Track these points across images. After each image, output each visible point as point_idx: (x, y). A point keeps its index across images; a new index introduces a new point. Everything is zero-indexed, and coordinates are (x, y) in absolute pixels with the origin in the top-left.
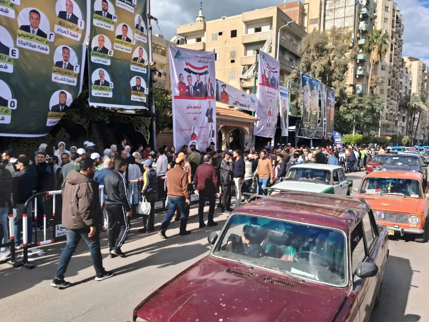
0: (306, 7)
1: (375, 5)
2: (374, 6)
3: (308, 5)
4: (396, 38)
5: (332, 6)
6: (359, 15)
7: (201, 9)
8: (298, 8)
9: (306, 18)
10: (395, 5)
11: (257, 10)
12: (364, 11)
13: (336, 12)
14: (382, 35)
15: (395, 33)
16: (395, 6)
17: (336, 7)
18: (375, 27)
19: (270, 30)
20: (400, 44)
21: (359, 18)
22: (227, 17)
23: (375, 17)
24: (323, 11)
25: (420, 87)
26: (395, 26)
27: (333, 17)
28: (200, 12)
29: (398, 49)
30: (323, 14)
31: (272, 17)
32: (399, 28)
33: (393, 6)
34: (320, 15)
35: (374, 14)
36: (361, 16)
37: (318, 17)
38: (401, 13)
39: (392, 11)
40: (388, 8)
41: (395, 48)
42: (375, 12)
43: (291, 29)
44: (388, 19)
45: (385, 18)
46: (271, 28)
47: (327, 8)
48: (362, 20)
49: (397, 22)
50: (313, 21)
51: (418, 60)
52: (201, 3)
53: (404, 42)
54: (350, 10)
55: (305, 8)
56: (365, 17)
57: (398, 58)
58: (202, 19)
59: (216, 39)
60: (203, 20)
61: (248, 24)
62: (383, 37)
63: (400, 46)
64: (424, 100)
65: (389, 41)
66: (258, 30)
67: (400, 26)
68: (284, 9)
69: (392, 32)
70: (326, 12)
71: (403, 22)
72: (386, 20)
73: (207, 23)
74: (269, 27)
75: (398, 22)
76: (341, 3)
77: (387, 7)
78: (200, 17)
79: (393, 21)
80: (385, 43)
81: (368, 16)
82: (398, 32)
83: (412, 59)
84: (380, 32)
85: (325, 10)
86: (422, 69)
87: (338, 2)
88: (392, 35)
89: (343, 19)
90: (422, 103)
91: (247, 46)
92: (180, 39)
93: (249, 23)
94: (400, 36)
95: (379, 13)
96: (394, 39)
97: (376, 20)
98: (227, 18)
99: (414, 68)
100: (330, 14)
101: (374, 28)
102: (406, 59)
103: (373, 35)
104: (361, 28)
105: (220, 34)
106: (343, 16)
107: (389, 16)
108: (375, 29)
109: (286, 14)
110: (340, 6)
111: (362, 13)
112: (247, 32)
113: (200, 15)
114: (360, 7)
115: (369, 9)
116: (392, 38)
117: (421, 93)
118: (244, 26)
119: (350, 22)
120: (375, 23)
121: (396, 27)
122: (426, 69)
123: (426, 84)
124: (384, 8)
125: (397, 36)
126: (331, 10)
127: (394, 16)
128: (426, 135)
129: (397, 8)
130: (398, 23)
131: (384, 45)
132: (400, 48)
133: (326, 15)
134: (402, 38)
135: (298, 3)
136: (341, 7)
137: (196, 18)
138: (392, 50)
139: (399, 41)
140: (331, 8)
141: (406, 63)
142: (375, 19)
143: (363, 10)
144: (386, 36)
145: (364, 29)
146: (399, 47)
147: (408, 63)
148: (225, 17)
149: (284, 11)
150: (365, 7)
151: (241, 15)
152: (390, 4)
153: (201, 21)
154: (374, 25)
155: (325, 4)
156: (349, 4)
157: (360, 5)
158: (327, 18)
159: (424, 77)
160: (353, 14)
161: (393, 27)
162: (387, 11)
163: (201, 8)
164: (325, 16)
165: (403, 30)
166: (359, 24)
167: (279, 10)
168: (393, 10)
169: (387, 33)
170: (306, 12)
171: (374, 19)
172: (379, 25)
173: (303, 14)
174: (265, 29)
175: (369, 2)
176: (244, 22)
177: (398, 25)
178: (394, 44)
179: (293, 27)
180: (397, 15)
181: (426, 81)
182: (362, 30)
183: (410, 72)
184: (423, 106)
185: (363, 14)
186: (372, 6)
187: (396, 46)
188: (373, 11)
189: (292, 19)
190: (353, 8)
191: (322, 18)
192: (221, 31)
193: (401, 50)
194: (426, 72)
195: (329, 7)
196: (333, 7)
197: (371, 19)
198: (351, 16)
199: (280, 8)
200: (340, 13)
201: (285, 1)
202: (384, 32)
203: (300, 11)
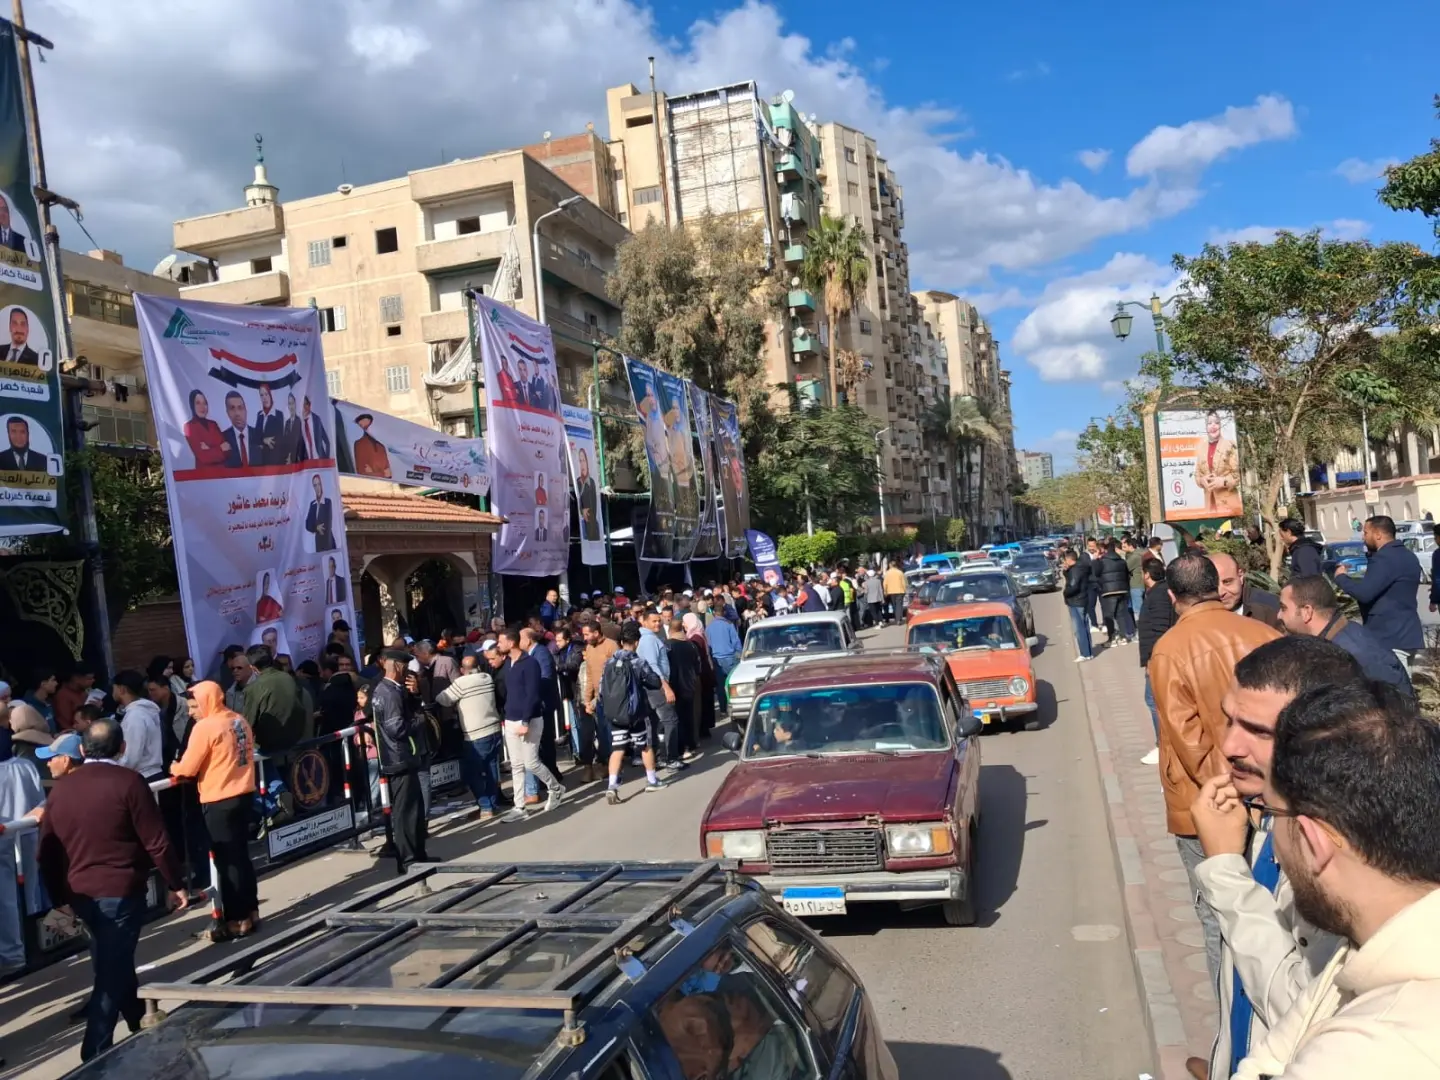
0: (615, 151)
1: (817, 145)
2: (813, 150)
3: (619, 145)
4: (887, 240)
5: (694, 148)
6: (776, 174)
7: (261, 160)
8: (592, 155)
9: (620, 185)
10: (870, 143)
11: (457, 162)
12: (788, 161)
13: (707, 166)
14: (847, 232)
15: (884, 224)
16: (872, 149)
17: (706, 151)
18: (825, 207)
19: (510, 224)
20: (901, 256)
21: (779, 185)
22: (356, 185)
23: (822, 180)
24: (668, 163)
25: (971, 375)
26: (879, 202)
27: (702, 183)
28: (259, 170)
29: (897, 270)
30: (669, 173)
31: (511, 183)
32: (891, 210)
33: (867, 145)
34: (663, 174)
35: (818, 171)
36: (781, 179)
37: (656, 181)
38: (891, 165)
39: (865, 160)
40: (852, 152)
41: (888, 269)
42: (818, 165)
43: (576, 220)
44: (857, 185)
45: (849, 183)
46: (511, 219)
47: (680, 155)
48: (786, 188)
49: (883, 194)
50: (644, 195)
51: (957, 298)
52: (260, 142)
53: (909, 248)
54: (748, 162)
55: (612, 153)
56: (793, 182)
57: (901, 295)
58: (268, 195)
59: (327, 261)
60: (274, 200)
61: (434, 208)
62: (850, 237)
63: (901, 262)
64: (985, 410)
65: (869, 247)
66: (469, 226)
67: (893, 205)
68: (545, 157)
69: (875, 221)
70: (680, 167)
71: (899, 193)
72: (852, 187)
73: (287, 207)
74: (503, 215)
75: (887, 191)
76: (718, 140)
77: (849, 151)
78: (261, 187)
79: (872, 189)
80: (859, 255)
81: (801, 179)
82: (889, 224)
83: (938, 297)
84: (841, 226)
85: (675, 162)
86: (968, 323)
87: (710, 137)
88: (876, 230)
89: (732, 187)
90: (982, 419)
91: (440, 278)
92: (190, 264)
93: (437, 205)
94: (896, 234)
95: (831, 166)
96: (882, 242)
97: (824, 189)
98: (356, 192)
99: (947, 321)
100: (693, 171)
101: (822, 210)
102: (922, 297)
103: (822, 233)
104: (787, 213)
105: (340, 242)
106: (729, 177)
107: (860, 174)
108: (826, 215)
109: (556, 173)
110: (718, 148)
111: (784, 168)
112: (431, 235)
113: (260, 179)
114: (776, 151)
115: (802, 156)
116: (877, 241)
117: (978, 392)
118: (420, 215)
119: (751, 197)
120: (824, 198)
121: (883, 206)
122: (980, 323)
123: (984, 365)
124: (843, 152)
125: (888, 232)
126: (693, 161)
127: (872, 176)
128: (1007, 509)
129: (878, 153)
130: (886, 195)
131: (855, 263)
132: (902, 266)
133: (681, 174)
134: (902, 240)
135: (591, 139)
136: (722, 153)
137: (245, 190)
138: (880, 273)
139: (896, 246)
140: (692, 153)
141: (923, 308)
142: (820, 185)
143: (784, 159)
144: (857, 234)
145: (796, 217)
146: (898, 265)
147: (929, 309)
148: (350, 186)
149: (548, 165)
150: (788, 150)
151: (405, 181)
152: (857, 143)
153: (264, 201)
154: (821, 202)
155: (673, 142)
156: (743, 144)
157: (774, 145)
158: (684, 184)
159: (978, 345)
160: (758, 171)
161: (874, 207)
162: (852, 162)
163: (259, 156)
164: (676, 178)
165: (902, 214)
166: (779, 201)
167: (530, 162)
168: (869, 157)
169: (859, 226)
170: (618, 165)
171: (818, 187)
172: (834, 203)
173: (609, 173)
174: (492, 222)
175: (797, 136)
176: (417, 201)
177: (888, 201)
178: (883, 256)
179: (583, 215)
180: (882, 171)
181: (983, 356)
182: (790, 219)
183: (940, 334)
184: (987, 430)
185: (786, 173)
186: (806, 148)
187: (892, 264)
188: (813, 165)
189: (577, 187)
190: (756, 153)
191: (670, 185)
192: (339, 234)
193: (906, 272)
194: (980, 330)
195: (686, 150)
196: (698, 153)
197: (812, 187)
198: (753, 179)
199: (533, 154)
200: (721, 168)
201: (548, 134)
202: (851, 223)
203: (597, 163)
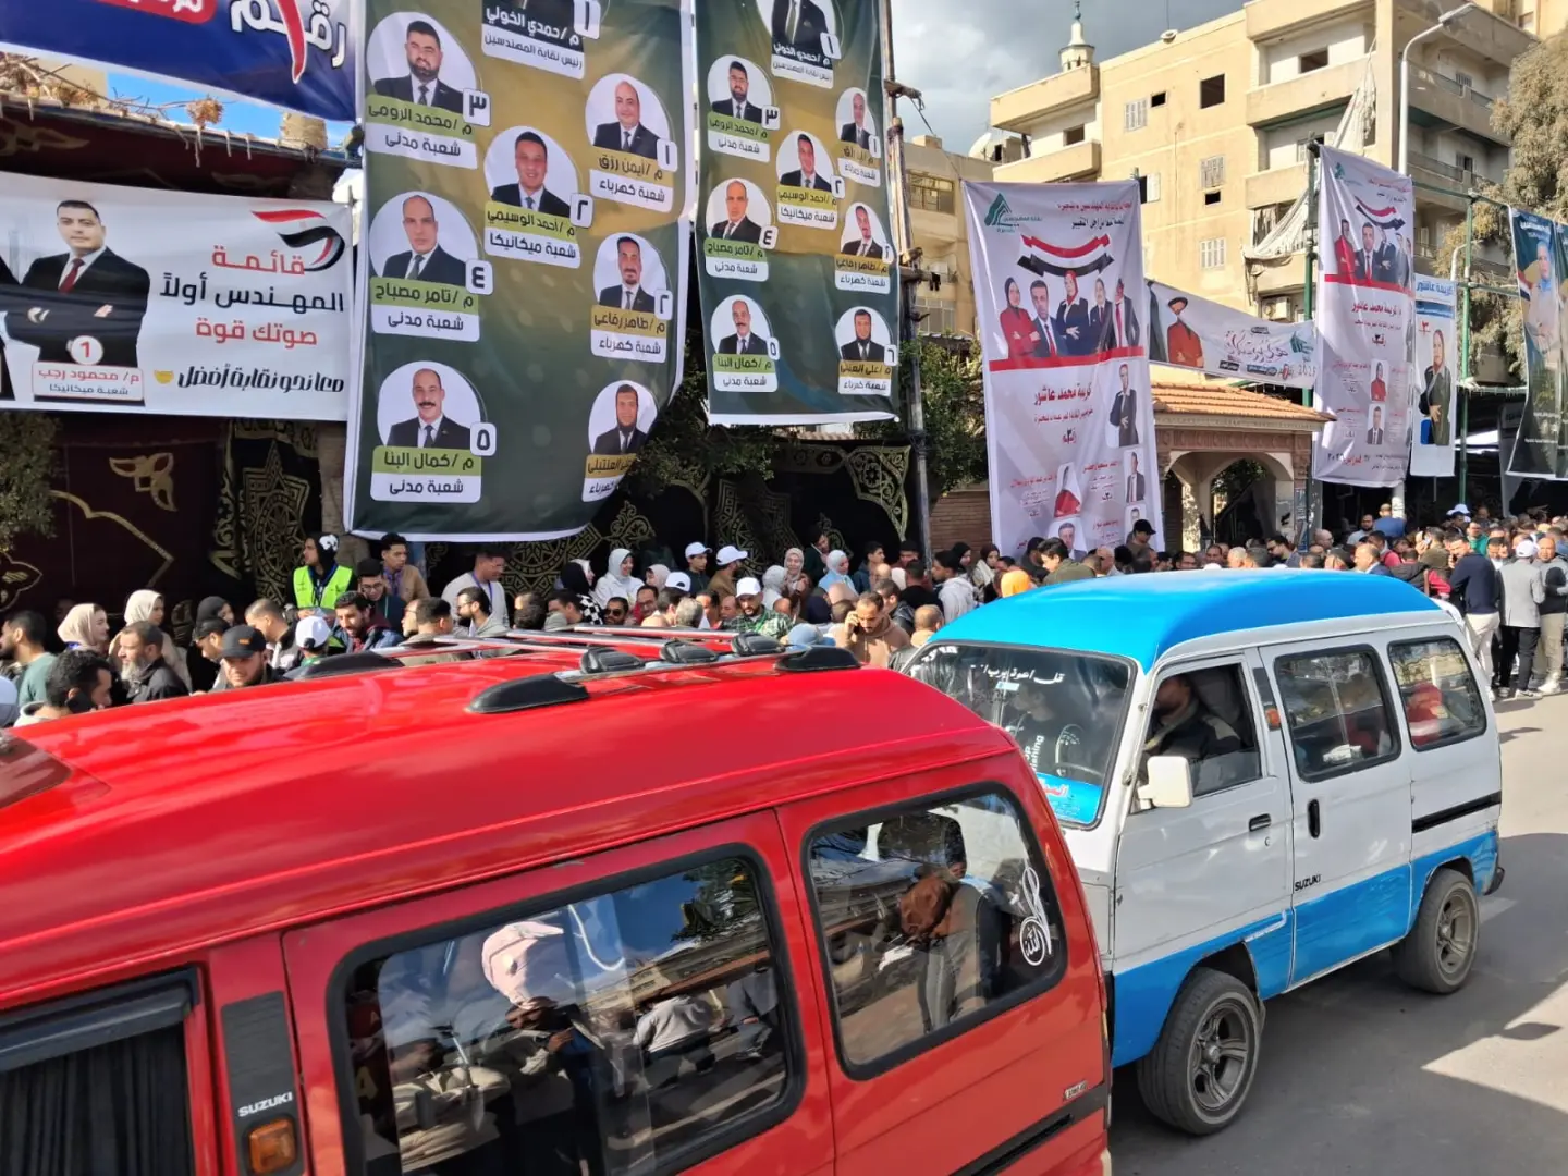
7: (1079, 17)
19: (1367, 51)
22: (1180, 31)
28: (1076, 28)
43: (1457, 36)
46: (1370, 45)
58: (1083, 54)
59: (1143, 122)
60: (1089, 59)
61: (1270, 44)
66: (1314, 61)
73: (1104, 66)
74: (1359, 41)
78: (1077, 46)
91: (1270, 130)
92: (1003, 142)
93: (1276, 40)
98: (1180, 37)
105: (1158, 100)
112: (1265, 77)
113: (1077, 39)
118: (1254, 54)
137: (1060, 53)
148: (1175, 32)
151: (1240, 15)
153: (1079, 62)
163: (1077, 13)
174: (1345, 51)
176: (1252, 39)
179: (1468, 28)
192: (1157, 91)
